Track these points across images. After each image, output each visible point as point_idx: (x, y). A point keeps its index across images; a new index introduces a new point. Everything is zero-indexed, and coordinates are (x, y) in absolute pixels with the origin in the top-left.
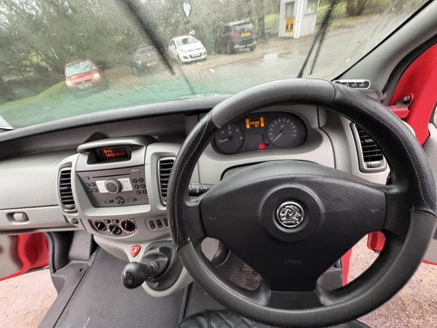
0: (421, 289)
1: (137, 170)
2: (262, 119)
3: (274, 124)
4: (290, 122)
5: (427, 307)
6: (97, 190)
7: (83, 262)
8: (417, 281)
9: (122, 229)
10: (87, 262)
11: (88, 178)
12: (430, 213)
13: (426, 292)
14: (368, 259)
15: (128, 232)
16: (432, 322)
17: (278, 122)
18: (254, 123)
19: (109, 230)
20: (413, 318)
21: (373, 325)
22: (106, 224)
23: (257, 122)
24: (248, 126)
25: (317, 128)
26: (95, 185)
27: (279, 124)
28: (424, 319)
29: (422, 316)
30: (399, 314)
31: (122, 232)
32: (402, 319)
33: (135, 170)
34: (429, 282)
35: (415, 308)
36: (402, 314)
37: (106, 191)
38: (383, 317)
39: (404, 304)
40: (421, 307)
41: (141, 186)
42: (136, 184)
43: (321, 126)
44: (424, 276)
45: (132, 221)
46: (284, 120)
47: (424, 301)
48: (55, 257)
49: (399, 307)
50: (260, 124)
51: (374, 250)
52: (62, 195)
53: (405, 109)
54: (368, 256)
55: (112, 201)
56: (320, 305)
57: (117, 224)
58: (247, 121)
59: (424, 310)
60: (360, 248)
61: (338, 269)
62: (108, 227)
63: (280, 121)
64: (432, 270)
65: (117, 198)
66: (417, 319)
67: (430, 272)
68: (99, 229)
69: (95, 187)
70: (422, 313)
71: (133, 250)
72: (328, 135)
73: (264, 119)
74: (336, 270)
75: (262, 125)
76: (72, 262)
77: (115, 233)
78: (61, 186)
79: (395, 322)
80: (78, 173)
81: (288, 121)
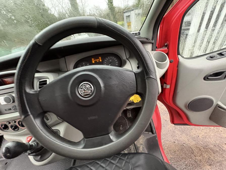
0: (199, 140)
2: (100, 58)
3: (106, 60)
4: (114, 58)
5: (203, 149)
8: (197, 137)
9: (19, 126)
12: (152, 78)
13: (202, 142)
14: (173, 130)
15: (23, 128)
16: (206, 157)
17: (108, 59)
18: (96, 60)
19: (11, 129)
20: (197, 156)
21: (180, 164)
22: (8, 125)
23: (98, 60)
24: (93, 62)
25: (125, 59)
27: (109, 60)
28: (202, 156)
29: (201, 155)
30: (191, 156)
31: (19, 128)
32: (193, 158)
34: (202, 136)
35: (197, 151)
36: (192, 155)
37: (5, 103)
38: (184, 159)
39: (192, 150)
40: (200, 150)
43: (127, 58)
44: (199, 134)
46: (111, 57)
47: (201, 146)
49: (190, 152)
50: (99, 61)
51: (174, 124)
53: (166, 48)
54: (174, 128)
55: (10, 109)
56: (112, 141)
57: (15, 124)
58: (93, 59)
59: (202, 151)
60: (169, 125)
61: (154, 135)
62: (10, 127)
63: (109, 58)
64: (202, 130)
65: (13, 107)
66: (199, 156)
67: (202, 131)
68: (4, 129)
70: (201, 153)
71: (28, 139)
72: (128, 60)
73: (101, 58)
74: (153, 135)
75: (101, 61)
77: (14, 129)
79: (190, 160)
81: (113, 58)
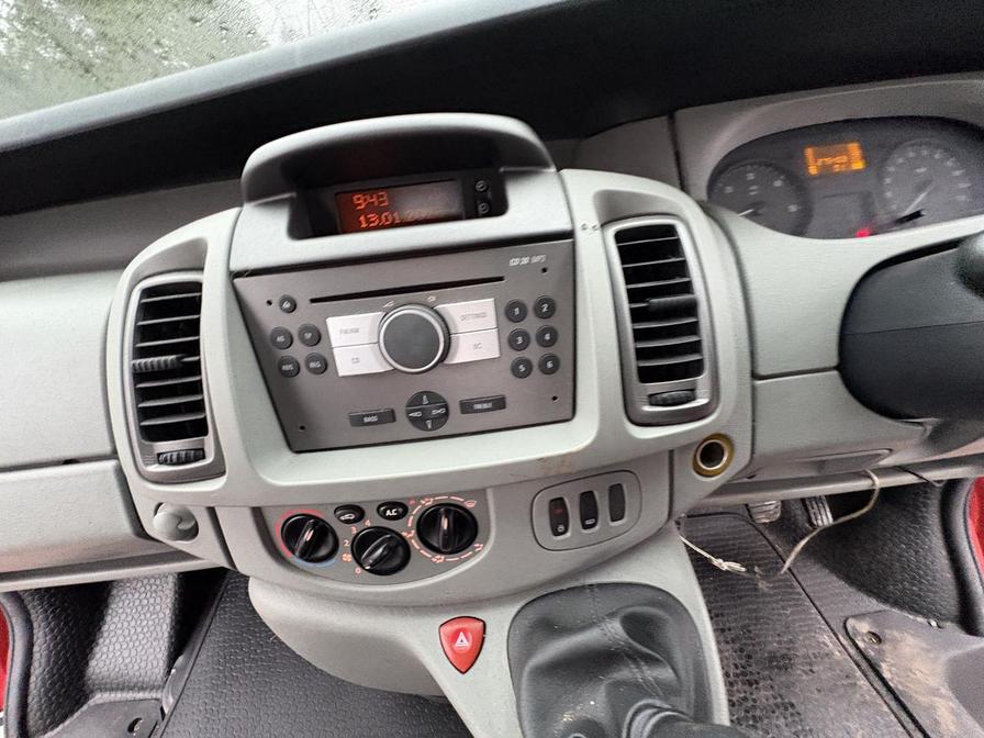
1: (536, 259)
2: (854, 148)
3: (896, 164)
4: (944, 158)
6: (325, 365)
7: (141, 695)
9: (415, 544)
10: (154, 695)
11: (287, 305)
15: (439, 559)
17: (905, 158)
18: (828, 161)
19: (348, 557)
22: (338, 529)
23: (838, 159)
24: (813, 170)
26: (317, 336)
27: (911, 165)
33: (525, 261)
37: (371, 367)
41: (541, 335)
42: (518, 326)
45: (470, 505)
46: (925, 152)
48: (32, 686)
50: (849, 162)
52: (142, 395)
55: (389, 417)
57: (396, 524)
62: (347, 544)
63: (912, 154)
65: (416, 400)
69: (316, 350)
71: (454, 637)
73: (863, 148)
76: (98, 698)
77: (376, 567)
78: (140, 353)
80: (237, 281)
81: (938, 156)
